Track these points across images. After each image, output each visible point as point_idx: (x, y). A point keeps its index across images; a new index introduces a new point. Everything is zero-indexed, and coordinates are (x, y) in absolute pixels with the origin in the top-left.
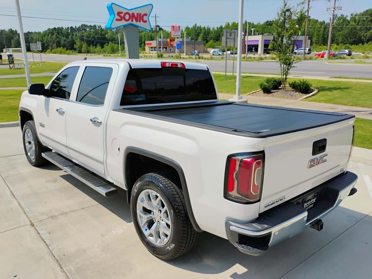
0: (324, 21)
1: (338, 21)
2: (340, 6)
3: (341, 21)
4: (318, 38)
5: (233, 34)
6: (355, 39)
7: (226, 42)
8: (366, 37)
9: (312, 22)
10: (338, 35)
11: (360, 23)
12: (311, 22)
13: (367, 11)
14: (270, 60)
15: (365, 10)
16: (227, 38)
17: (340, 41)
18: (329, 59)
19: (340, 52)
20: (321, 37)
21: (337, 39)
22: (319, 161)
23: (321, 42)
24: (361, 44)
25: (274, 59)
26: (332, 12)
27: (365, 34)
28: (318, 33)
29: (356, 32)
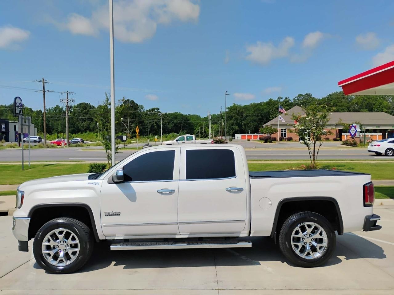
0: (40, 110)
4: (37, 126)
5: (27, 121)
6: (74, 129)
7: (22, 129)
8: (83, 127)
10: (57, 124)
11: (76, 115)
12: (26, 110)
13: (81, 104)
14: (9, 148)
15: (79, 103)
16: (22, 125)
17: (59, 130)
18: (69, 147)
20: (40, 126)
21: (56, 128)
23: (40, 131)
24: (80, 133)
25: (14, 148)
27: (83, 124)
28: (36, 121)
29: (74, 122)
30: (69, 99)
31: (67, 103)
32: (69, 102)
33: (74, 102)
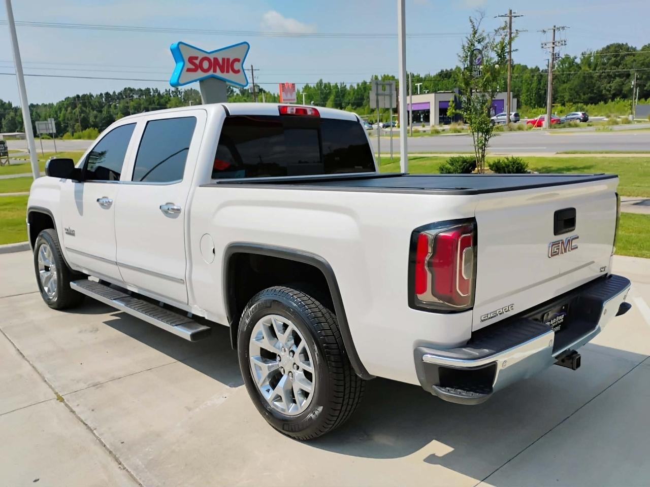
0: (537, 67)
1: (561, 66)
2: (563, 39)
3: (566, 65)
4: (530, 95)
5: (387, 87)
6: (592, 95)
7: (377, 101)
8: (610, 91)
9: (517, 69)
10: (563, 89)
11: (598, 68)
12: (515, 69)
13: (608, 47)
14: (452, 133)
15: (605, 46)
16: (377, 95)
17: (566, 99)
18: (550, 128)
19: (568, 115)
20: (534, 95)
21: (561, 96)
22: (565, 246)
23: (534, 102)
24: (602, 103)
25: (459, 132)
26: (551, 50)
27: (609, 85)
28: (529, 86)
29: (592, 82)
30: (556, 40)
31: (553, 47)
32: (556, 45)
33: (565, 44)
